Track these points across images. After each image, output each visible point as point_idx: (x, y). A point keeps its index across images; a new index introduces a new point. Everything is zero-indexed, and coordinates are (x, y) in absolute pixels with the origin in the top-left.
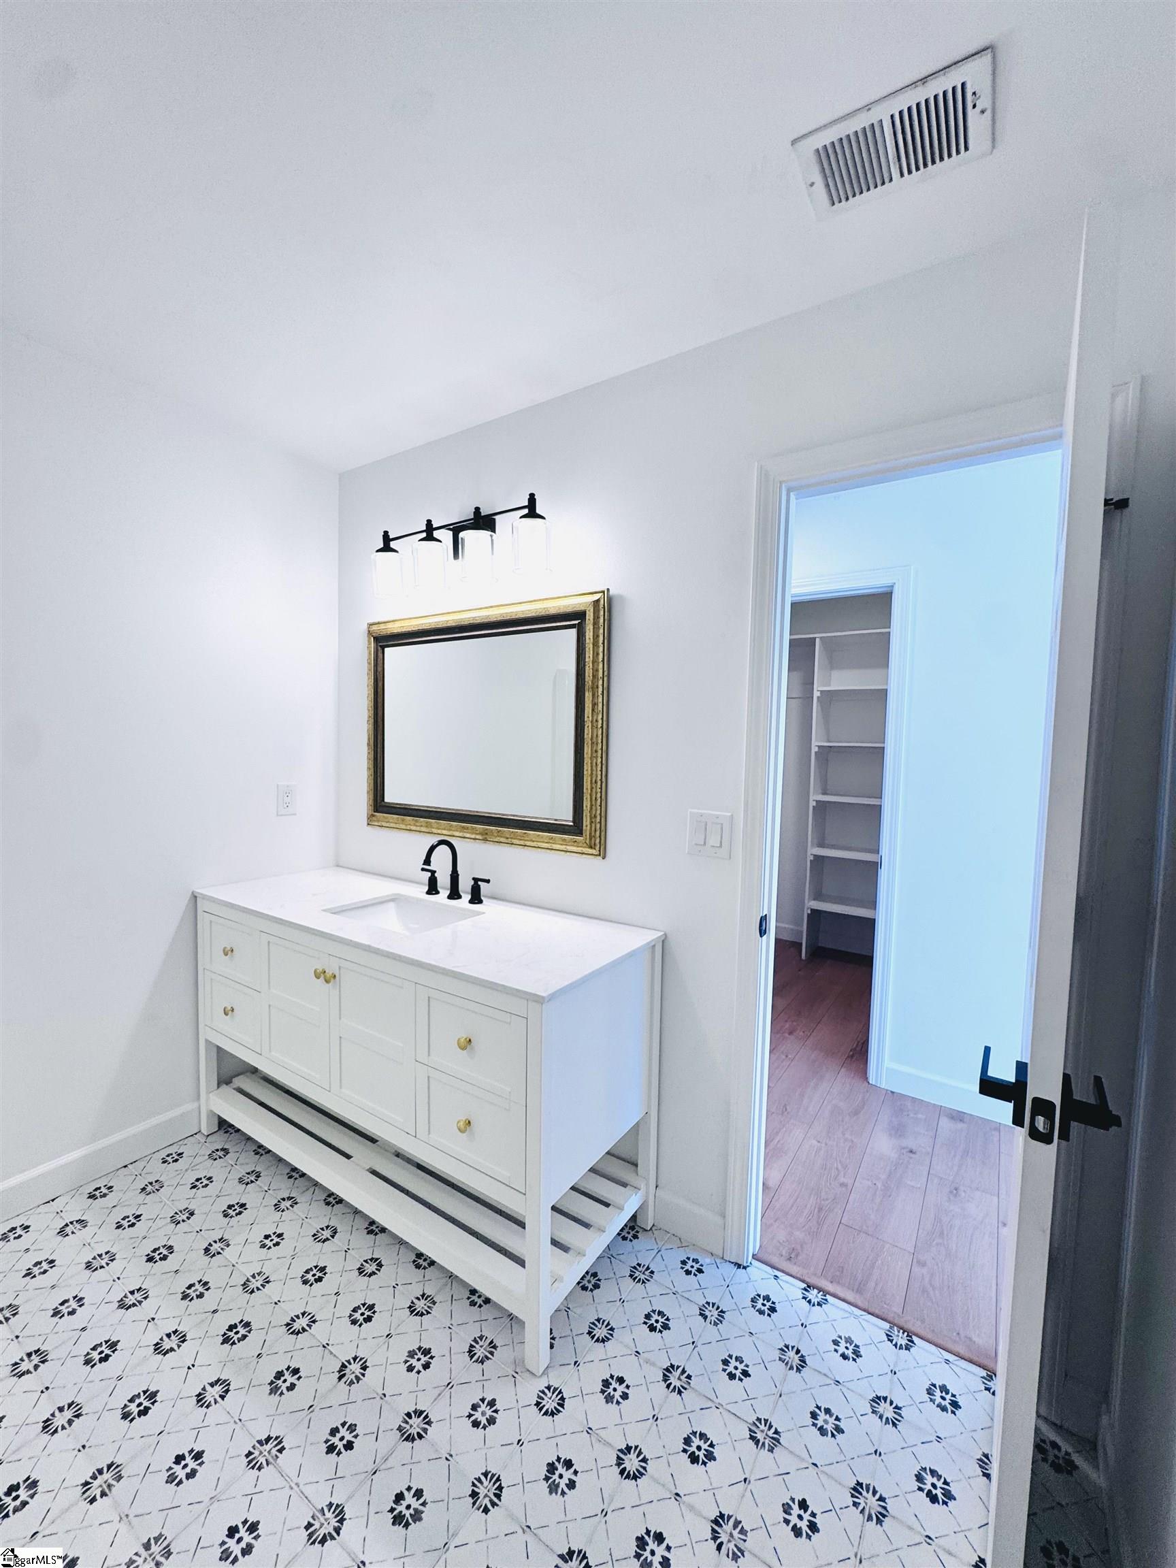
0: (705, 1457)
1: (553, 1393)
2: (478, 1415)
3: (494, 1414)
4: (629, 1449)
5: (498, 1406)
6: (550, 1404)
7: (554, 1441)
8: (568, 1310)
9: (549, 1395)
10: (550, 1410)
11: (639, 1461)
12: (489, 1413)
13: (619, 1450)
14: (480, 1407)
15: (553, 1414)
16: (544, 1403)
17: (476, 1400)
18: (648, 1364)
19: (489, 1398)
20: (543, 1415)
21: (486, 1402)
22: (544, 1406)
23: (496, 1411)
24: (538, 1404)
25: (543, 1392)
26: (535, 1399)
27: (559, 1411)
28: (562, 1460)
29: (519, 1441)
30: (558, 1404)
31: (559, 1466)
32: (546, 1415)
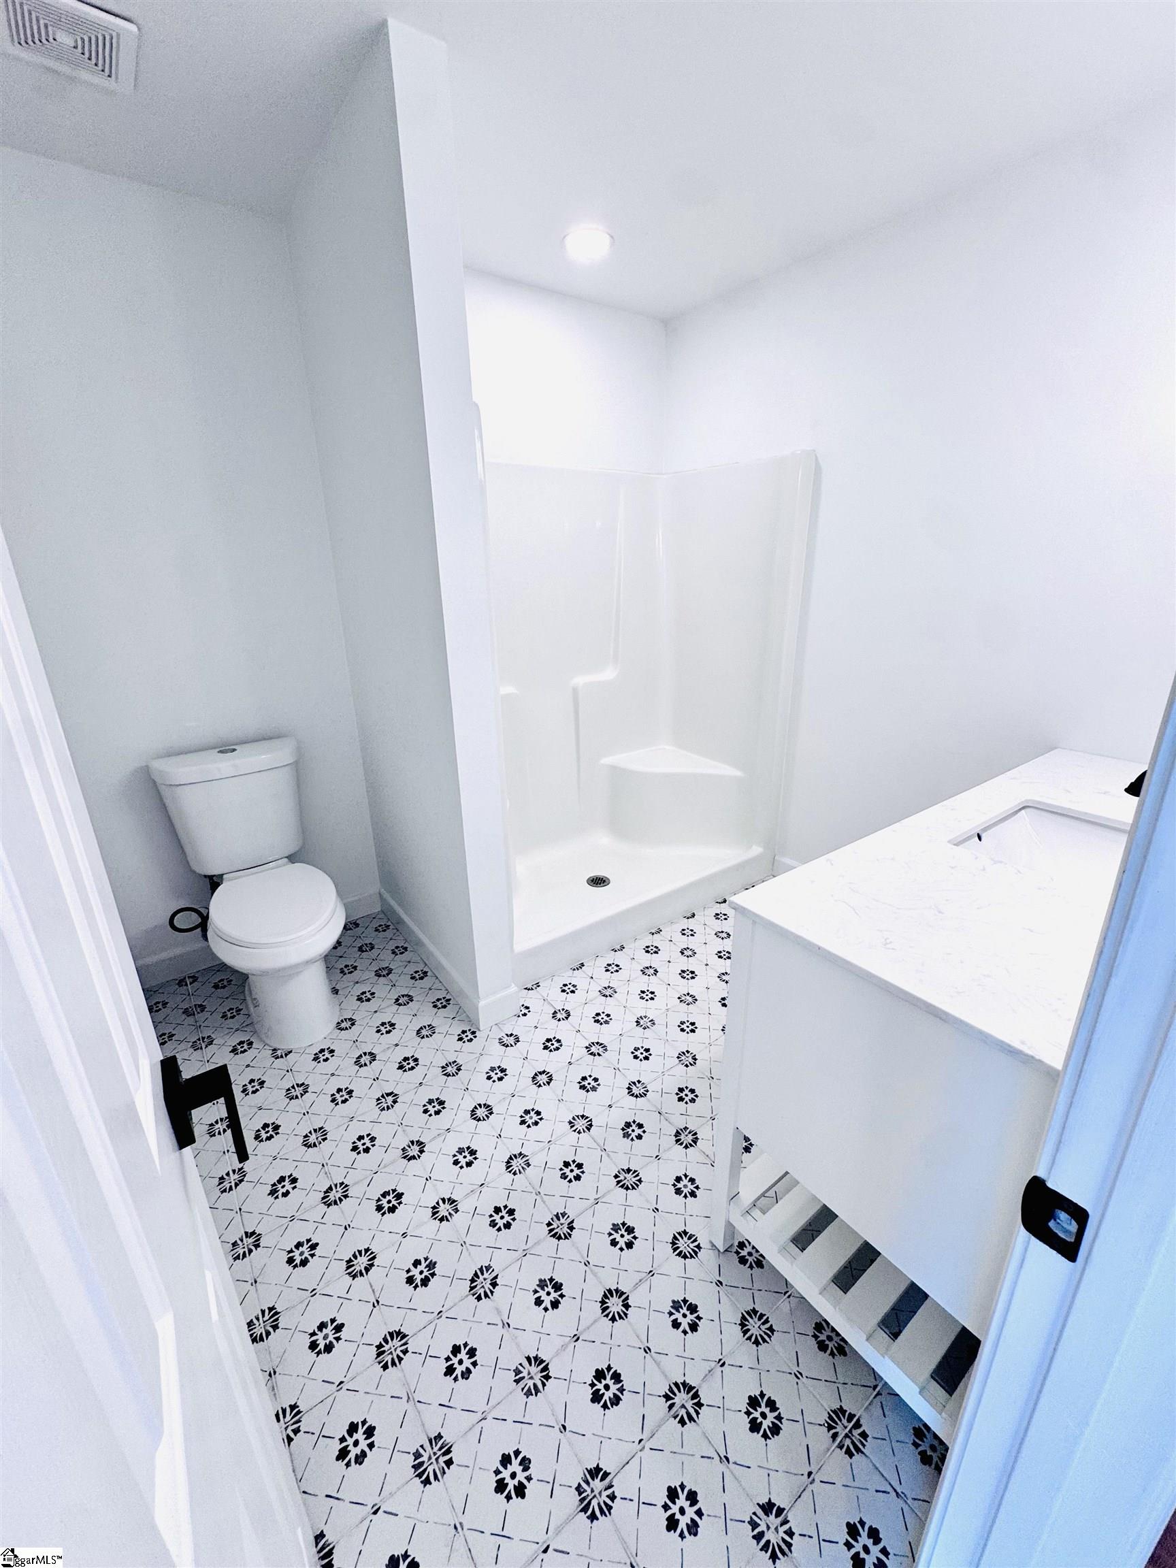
0: (597, 1389)
1: (692, 1250)
2: (685, 1181)
3: (683, 1194)
4: (627, 1306)
5: (690, 1199)
6: (683, 1244)
7: (650, 1238)
8: (787, 1295)
9: (692, 1246)
10: (677, 1242)
11: (614, 1312)
12: (685, 1191)
13: (628, 1296)
14: (692, 1184)
15: (673, 1243)
16: (685, 1239)
17: (698, 1182)
18: (707, 1372)
19: (698, 1193)
20: (674, 1234)
21: (695, 1190)
22: (682, 1238)
23: (685, 1197)
24: (685, 1233)
25: (695, 1240)
26: (690, 1232)
27: (675, 1250)
28: (633, 1240)
29: (657, 1210)
30: (681, 1252)
31: (630, 1237)
32: (673, 1238)
